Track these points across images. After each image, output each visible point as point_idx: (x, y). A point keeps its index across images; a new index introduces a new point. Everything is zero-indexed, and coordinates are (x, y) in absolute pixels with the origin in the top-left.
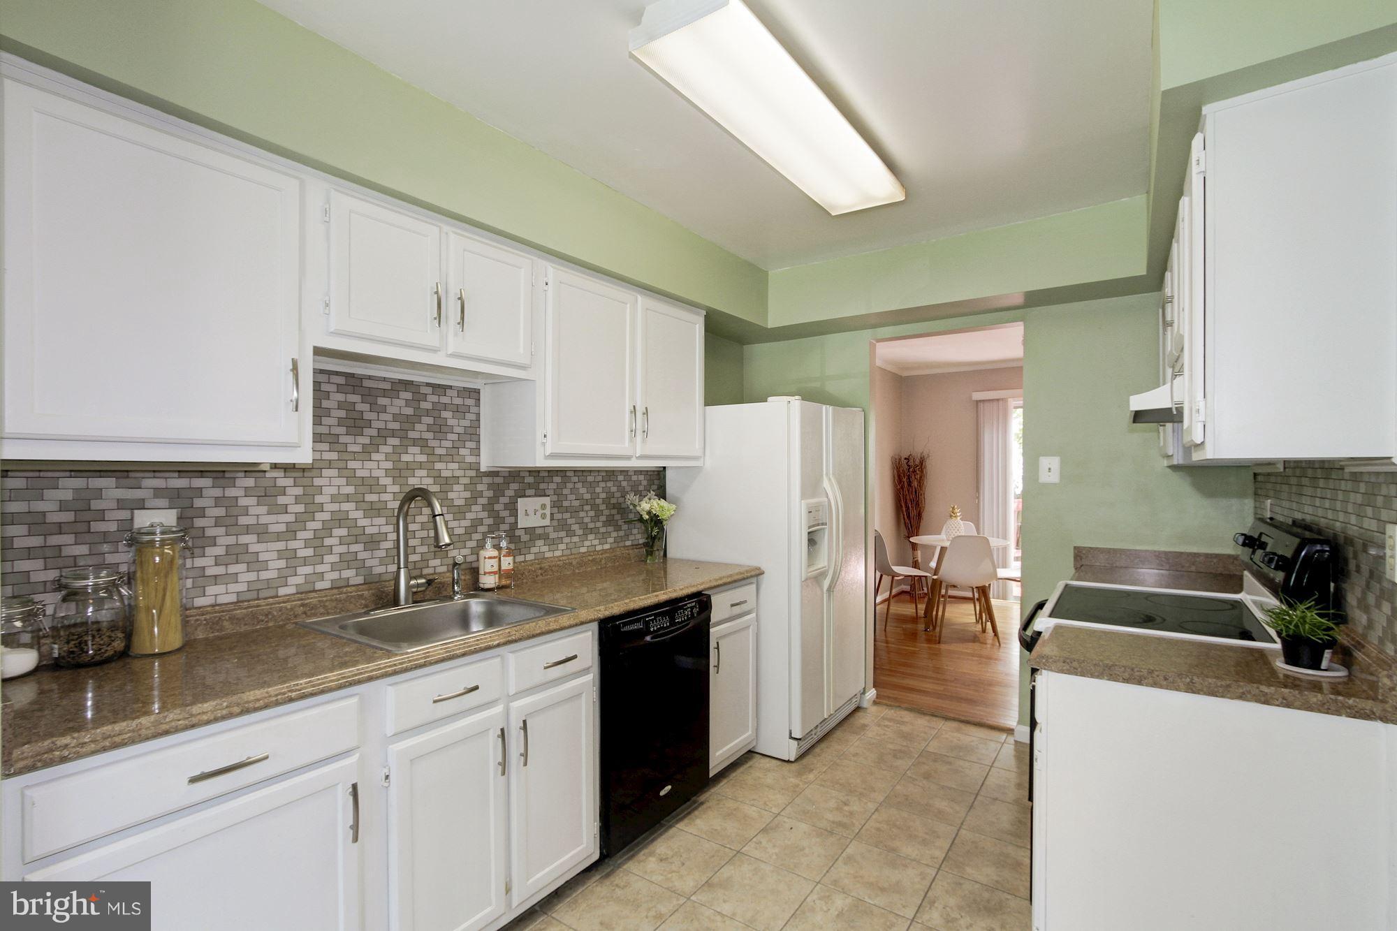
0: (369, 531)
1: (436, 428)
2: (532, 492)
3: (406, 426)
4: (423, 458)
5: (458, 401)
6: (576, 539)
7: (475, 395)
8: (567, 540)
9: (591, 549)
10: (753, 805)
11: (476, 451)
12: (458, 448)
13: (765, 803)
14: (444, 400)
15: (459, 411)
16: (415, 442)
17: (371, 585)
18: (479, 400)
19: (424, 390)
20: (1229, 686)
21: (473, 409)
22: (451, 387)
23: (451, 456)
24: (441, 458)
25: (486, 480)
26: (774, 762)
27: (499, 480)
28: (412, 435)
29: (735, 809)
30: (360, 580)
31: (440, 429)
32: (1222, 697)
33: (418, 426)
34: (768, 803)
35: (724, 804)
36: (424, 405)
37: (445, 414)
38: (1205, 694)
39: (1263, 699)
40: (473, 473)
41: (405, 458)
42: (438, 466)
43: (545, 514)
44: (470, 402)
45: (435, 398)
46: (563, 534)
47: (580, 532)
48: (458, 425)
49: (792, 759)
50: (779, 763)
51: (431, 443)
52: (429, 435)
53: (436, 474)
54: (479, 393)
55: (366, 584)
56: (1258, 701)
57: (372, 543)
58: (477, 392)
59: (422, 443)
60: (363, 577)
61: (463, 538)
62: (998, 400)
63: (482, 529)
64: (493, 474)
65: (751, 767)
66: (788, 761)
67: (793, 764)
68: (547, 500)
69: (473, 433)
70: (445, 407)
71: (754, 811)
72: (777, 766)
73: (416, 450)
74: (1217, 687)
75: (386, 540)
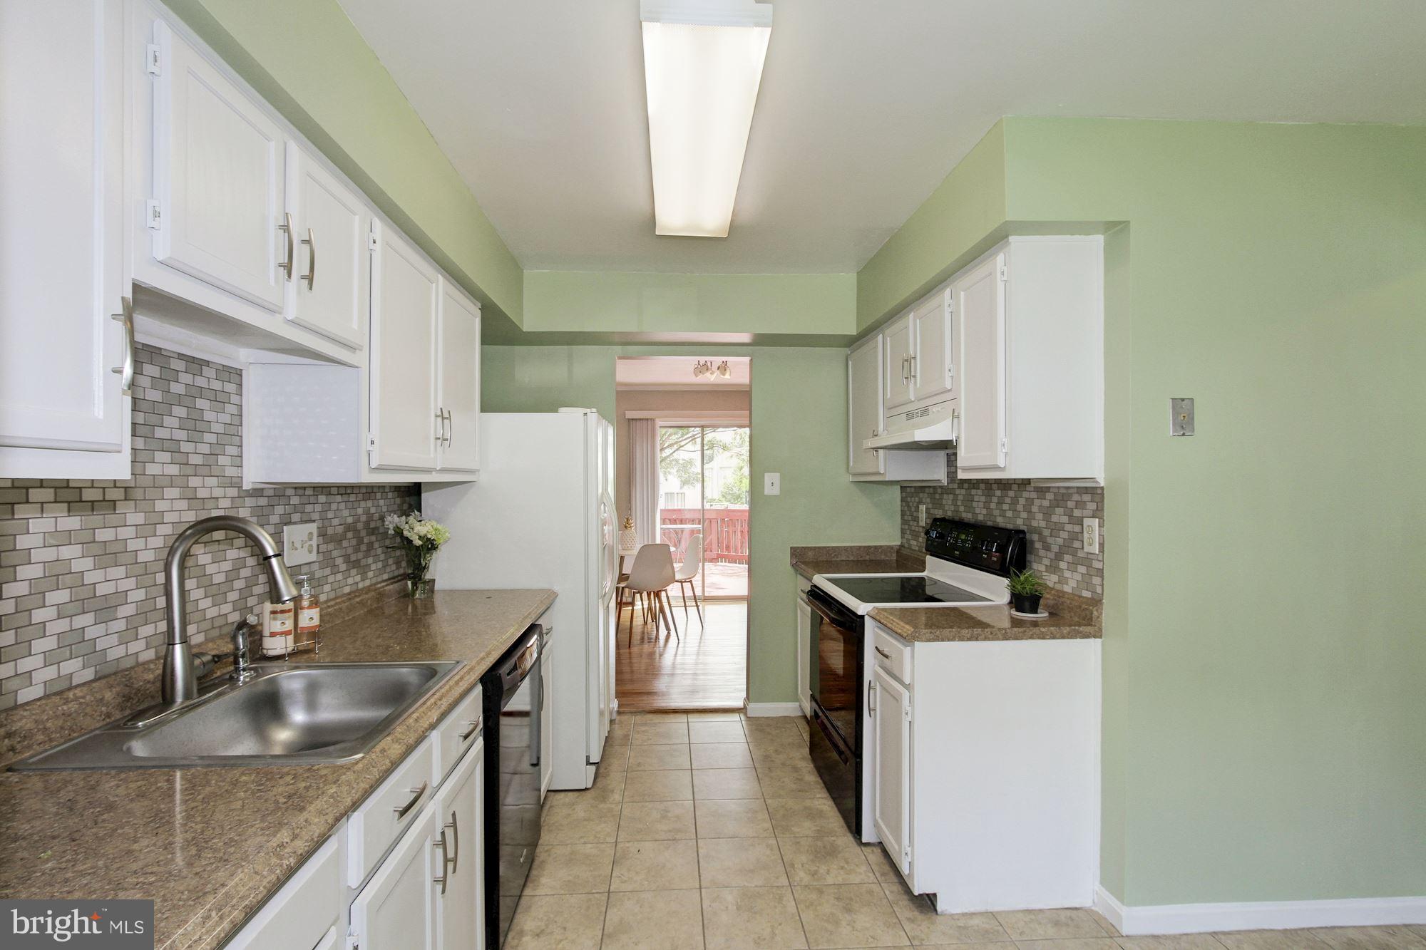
0: (102, 590)
1: (190, 424)
2: (296, 517)
3: (153, 419)
4: (173, 470)
5: (216, 385)
6: (339, 577)
7: (235, 378)
8: (331, 579)
9: (354, 588)
10: (585, 843)
11: (238, 460)
12: (217, 455)
13: (596, 837)
14: (201, 382)
15: (219, 400)
16: (164, 445)
17: (109, 679)
18: (241, 385)
19: (178, 365)
20: (1025, 631)
21: (234, 399)
22: (207, 363)
23: (208, 467)
24: (196, 470)
25: (249, 502)
26: (570, 794)
27: (263, 501)
28: (160, 432)
29: (571, 854)
30: (89, 674)
31: (195, 425)
32: (1022, 639)
33: (168, 421)
34: (598, 836)
35: (556, 853)
36: (177, 388)
37: (201, 403)
38: (1013, 639)
39: (1041, 636)
40: (233, 492)
41: (152, 469)
42: (194, 481)
43: (311, 545)
44: (231, 387)
45: (186, 378)
46: (328, 571)
47: (343, 567)
48: (216, 419)
49: (589, 786)
50: (576, 794)
51: (185, 447)
52: (182, 435)
53: (189, 494)
54: (241, 376)
55: (100, 678)
56: (1039, 638)
57: (105, 609)
58: (239, 373)
59: (172, 446)
60: (93, 668)
61: (224, 588)
62: (647, 419)
63: (245, 573)
64: (257, 492)
65: (551, 807)
66: (586, 789)
67: (592, 790)
68: (313, 528)
69: (233, 432)
70: (202, 392)
71: (591, 848)
72: (578, 797)
73: (165, 457)
74: (1019, 633)
75: (127, 603)
